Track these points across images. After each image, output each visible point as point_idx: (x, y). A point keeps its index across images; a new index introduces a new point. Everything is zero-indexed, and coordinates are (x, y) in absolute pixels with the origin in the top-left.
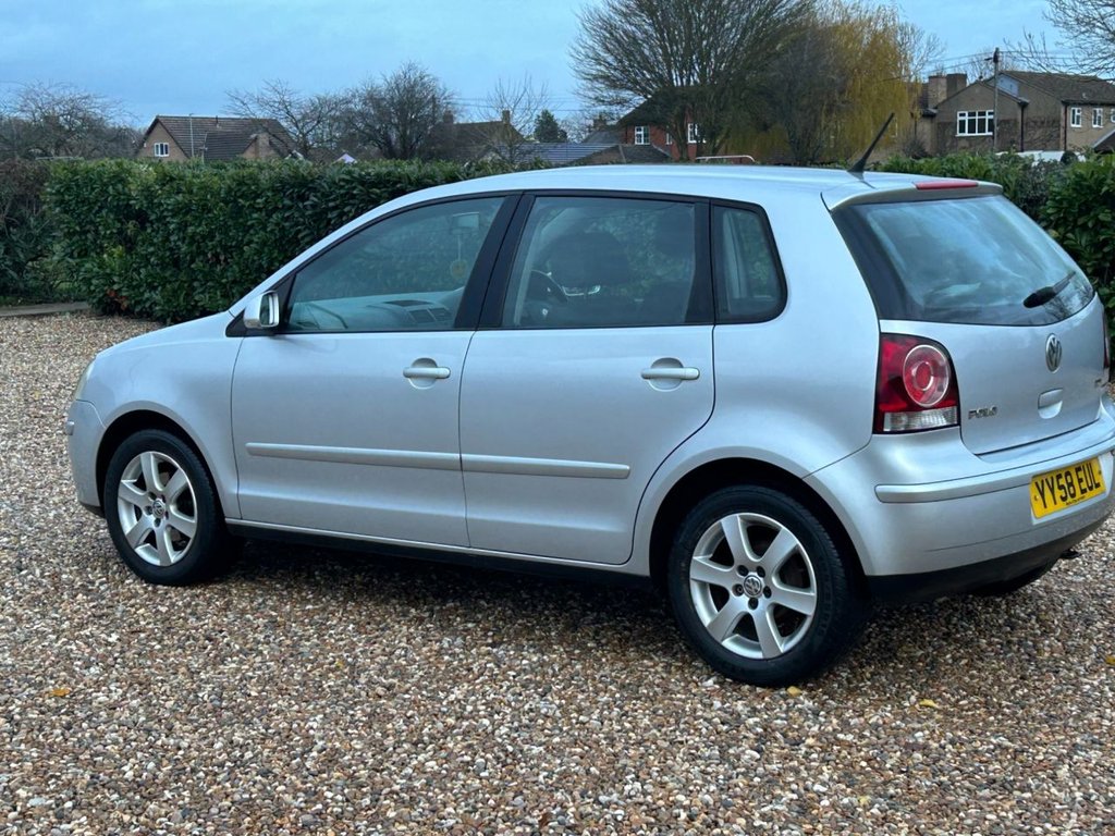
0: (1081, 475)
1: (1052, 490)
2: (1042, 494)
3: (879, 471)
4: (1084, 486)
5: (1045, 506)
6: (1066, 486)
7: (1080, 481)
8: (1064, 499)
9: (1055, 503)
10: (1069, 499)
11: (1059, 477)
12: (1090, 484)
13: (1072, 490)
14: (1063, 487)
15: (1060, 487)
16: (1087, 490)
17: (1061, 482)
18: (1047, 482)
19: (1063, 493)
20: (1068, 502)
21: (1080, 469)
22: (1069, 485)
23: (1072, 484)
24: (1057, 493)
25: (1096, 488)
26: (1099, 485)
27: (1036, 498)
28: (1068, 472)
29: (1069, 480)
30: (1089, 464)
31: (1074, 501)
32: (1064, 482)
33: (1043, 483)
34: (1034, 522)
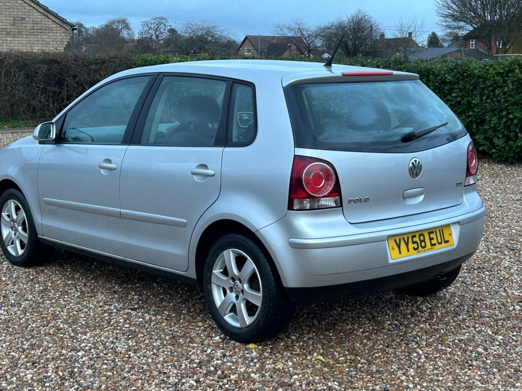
0: (433, 235)
1: (407, 244)
2: (399, 246)
4: (434, 242)
5: (400, 253)
6: (419, 242)
7: (431, 239)
8: (414, 249)
9: (408, 251)
10: (420, 248)
11: (415, 236)
12: (440, 241)
13: (423, 244)
14: (416, 242)
15: (413, 243)
16: (437, 244)
17: (415, 239)
18: (403, 239)
19: (415, 246)
20: (418, 250)
21: (432, 232)
22: (421, 241)
23: (424, 241)
24: (411, 246)
25: (444, 243)
26: (448, 241)
27: (394, 248)
28: (421, 233)
29: (422, 238)
30: (441, 229)
31: (424, 250)
32: (417, 239)
33: (400, 240)
34: (391, 261)
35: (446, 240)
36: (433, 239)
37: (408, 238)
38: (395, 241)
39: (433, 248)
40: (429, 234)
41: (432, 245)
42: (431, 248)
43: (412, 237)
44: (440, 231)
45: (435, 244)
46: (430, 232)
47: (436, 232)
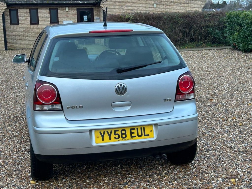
1: (110, 135)
2: (103, 136)
5: (103, 140)
6: (120, 134)
7: (131, 133)
8: (115, 138)
9: (110, 139)
10: (121, 138)
11: (118, 131)
12: (140, 134)
13: (124, 136)
15: (115, 134)
16: (137, 136)
17: (117, 133)
18: (107, 132)
19: (117, 136)
20: (119, 139)
21: (134, 129)
22: (122, 134)
23: (125, 134)
24: (113, 136)
25: (144, 136)
26: (148, 135)
27: (98, 137)
28: (123, 129)
29: (123, 132)
30: (143, 128)
31: (124, 140)
32: (119, 133)
33: (104, 132)
34: (94, 144)
35: (146, 134)
36: (134, 133)
37: (111, 132)
38: (100, 133)
39: (132, 139)
40: (131, 130)
41: (132, 137)
42: (130, 139)
43: (115, 131)
44: (141, 128)
45: (135, 137)
46: (132, 128)
47: (137, 129)
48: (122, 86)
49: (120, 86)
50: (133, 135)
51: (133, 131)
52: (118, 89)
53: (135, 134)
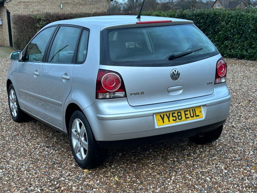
1: (169, 118)
2: (163, 119)
3: (97, 110)
5: (163, 122)
6: (177, 117)
7: (186, 115)
8: (173, 120)
9: (169, 121)
10: (178, 120)
11: (175, 113)
12: (192, 115)
13: (180, 117)
14: (175, 116)
15: (173, 117)
16: (190, 117)
17: (174, 115)
18: (166, 115)
19: (174, 118)
20: (176, 121)
21: (187, 111)
22: (178, 116)
23: (181, 116)
24: (171, 118)
25: (196, 117)
26: (198, 116)
27: (159, 120)
28: (179, 111)
29: (179, 114)
30: (194, 109)
31: (180, 121)
32: (176, 115)
33: (164, 115)
34: (157, 127)
35: (197, 115)
36: (187, 114)
37: (169, 114)
38: (161, 116)
39: (186, 120)
40: (185, 111)
41: (186, 118)
42: (185, 120)
43: (173, 114)
44: (193, 110)
45: (189, 118)
46: (186, 110)
47: (190, 110)
48: (176, 71)
49: (174, 72)
50: (187, 116)
51: (186, 113)
52: (173, 75)
53: (188, 116)
